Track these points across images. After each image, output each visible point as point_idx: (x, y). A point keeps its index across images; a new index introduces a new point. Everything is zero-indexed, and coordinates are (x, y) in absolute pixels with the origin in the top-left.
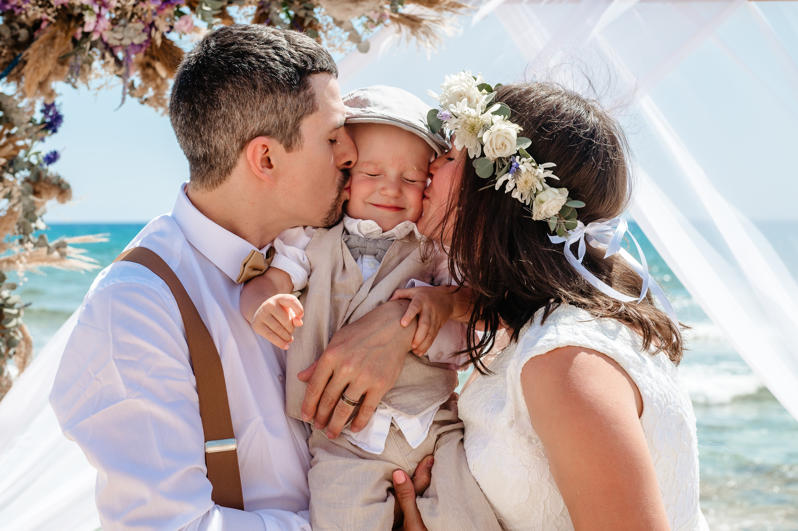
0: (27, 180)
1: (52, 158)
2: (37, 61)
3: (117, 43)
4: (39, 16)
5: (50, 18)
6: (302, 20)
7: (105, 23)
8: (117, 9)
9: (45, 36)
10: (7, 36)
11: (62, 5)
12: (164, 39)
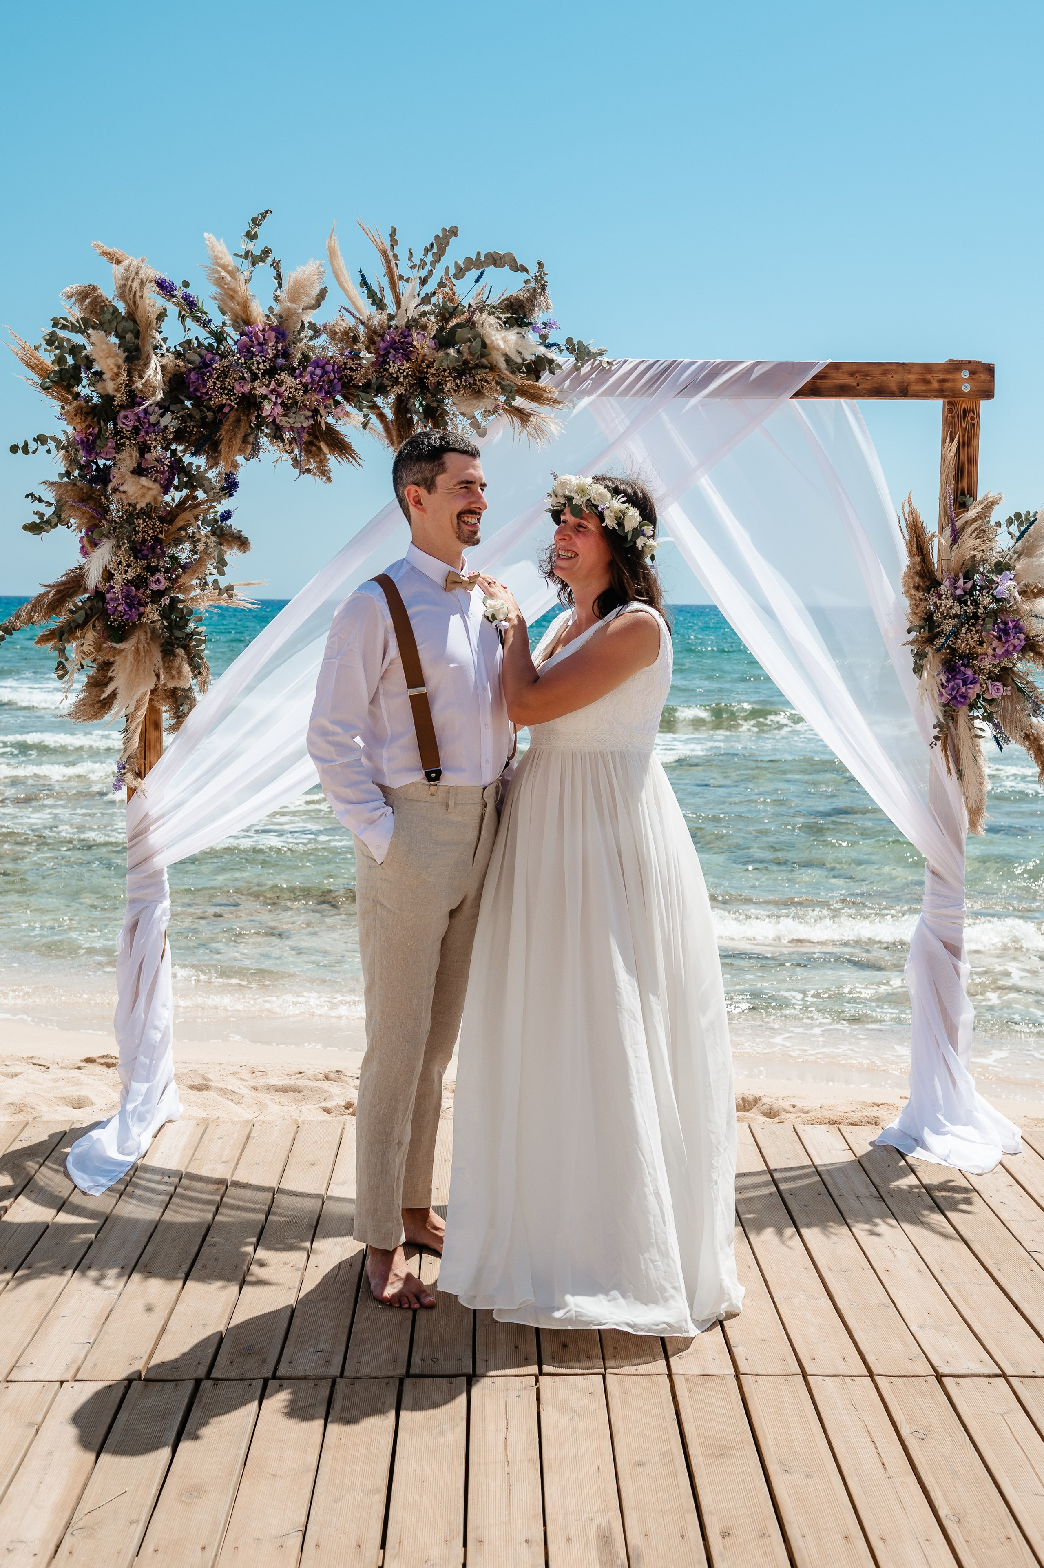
0: (214, 533)
1: (227, 516)
2: (230, 440)
3: (288, 426)
4: (225, 401)
5: (233, 404)
6: (436, 409)
7: (279, 410)
8: (289, 398)
9: (231, 420)
10: (197, 417)
11: (243, 393)
12: (326, 423)
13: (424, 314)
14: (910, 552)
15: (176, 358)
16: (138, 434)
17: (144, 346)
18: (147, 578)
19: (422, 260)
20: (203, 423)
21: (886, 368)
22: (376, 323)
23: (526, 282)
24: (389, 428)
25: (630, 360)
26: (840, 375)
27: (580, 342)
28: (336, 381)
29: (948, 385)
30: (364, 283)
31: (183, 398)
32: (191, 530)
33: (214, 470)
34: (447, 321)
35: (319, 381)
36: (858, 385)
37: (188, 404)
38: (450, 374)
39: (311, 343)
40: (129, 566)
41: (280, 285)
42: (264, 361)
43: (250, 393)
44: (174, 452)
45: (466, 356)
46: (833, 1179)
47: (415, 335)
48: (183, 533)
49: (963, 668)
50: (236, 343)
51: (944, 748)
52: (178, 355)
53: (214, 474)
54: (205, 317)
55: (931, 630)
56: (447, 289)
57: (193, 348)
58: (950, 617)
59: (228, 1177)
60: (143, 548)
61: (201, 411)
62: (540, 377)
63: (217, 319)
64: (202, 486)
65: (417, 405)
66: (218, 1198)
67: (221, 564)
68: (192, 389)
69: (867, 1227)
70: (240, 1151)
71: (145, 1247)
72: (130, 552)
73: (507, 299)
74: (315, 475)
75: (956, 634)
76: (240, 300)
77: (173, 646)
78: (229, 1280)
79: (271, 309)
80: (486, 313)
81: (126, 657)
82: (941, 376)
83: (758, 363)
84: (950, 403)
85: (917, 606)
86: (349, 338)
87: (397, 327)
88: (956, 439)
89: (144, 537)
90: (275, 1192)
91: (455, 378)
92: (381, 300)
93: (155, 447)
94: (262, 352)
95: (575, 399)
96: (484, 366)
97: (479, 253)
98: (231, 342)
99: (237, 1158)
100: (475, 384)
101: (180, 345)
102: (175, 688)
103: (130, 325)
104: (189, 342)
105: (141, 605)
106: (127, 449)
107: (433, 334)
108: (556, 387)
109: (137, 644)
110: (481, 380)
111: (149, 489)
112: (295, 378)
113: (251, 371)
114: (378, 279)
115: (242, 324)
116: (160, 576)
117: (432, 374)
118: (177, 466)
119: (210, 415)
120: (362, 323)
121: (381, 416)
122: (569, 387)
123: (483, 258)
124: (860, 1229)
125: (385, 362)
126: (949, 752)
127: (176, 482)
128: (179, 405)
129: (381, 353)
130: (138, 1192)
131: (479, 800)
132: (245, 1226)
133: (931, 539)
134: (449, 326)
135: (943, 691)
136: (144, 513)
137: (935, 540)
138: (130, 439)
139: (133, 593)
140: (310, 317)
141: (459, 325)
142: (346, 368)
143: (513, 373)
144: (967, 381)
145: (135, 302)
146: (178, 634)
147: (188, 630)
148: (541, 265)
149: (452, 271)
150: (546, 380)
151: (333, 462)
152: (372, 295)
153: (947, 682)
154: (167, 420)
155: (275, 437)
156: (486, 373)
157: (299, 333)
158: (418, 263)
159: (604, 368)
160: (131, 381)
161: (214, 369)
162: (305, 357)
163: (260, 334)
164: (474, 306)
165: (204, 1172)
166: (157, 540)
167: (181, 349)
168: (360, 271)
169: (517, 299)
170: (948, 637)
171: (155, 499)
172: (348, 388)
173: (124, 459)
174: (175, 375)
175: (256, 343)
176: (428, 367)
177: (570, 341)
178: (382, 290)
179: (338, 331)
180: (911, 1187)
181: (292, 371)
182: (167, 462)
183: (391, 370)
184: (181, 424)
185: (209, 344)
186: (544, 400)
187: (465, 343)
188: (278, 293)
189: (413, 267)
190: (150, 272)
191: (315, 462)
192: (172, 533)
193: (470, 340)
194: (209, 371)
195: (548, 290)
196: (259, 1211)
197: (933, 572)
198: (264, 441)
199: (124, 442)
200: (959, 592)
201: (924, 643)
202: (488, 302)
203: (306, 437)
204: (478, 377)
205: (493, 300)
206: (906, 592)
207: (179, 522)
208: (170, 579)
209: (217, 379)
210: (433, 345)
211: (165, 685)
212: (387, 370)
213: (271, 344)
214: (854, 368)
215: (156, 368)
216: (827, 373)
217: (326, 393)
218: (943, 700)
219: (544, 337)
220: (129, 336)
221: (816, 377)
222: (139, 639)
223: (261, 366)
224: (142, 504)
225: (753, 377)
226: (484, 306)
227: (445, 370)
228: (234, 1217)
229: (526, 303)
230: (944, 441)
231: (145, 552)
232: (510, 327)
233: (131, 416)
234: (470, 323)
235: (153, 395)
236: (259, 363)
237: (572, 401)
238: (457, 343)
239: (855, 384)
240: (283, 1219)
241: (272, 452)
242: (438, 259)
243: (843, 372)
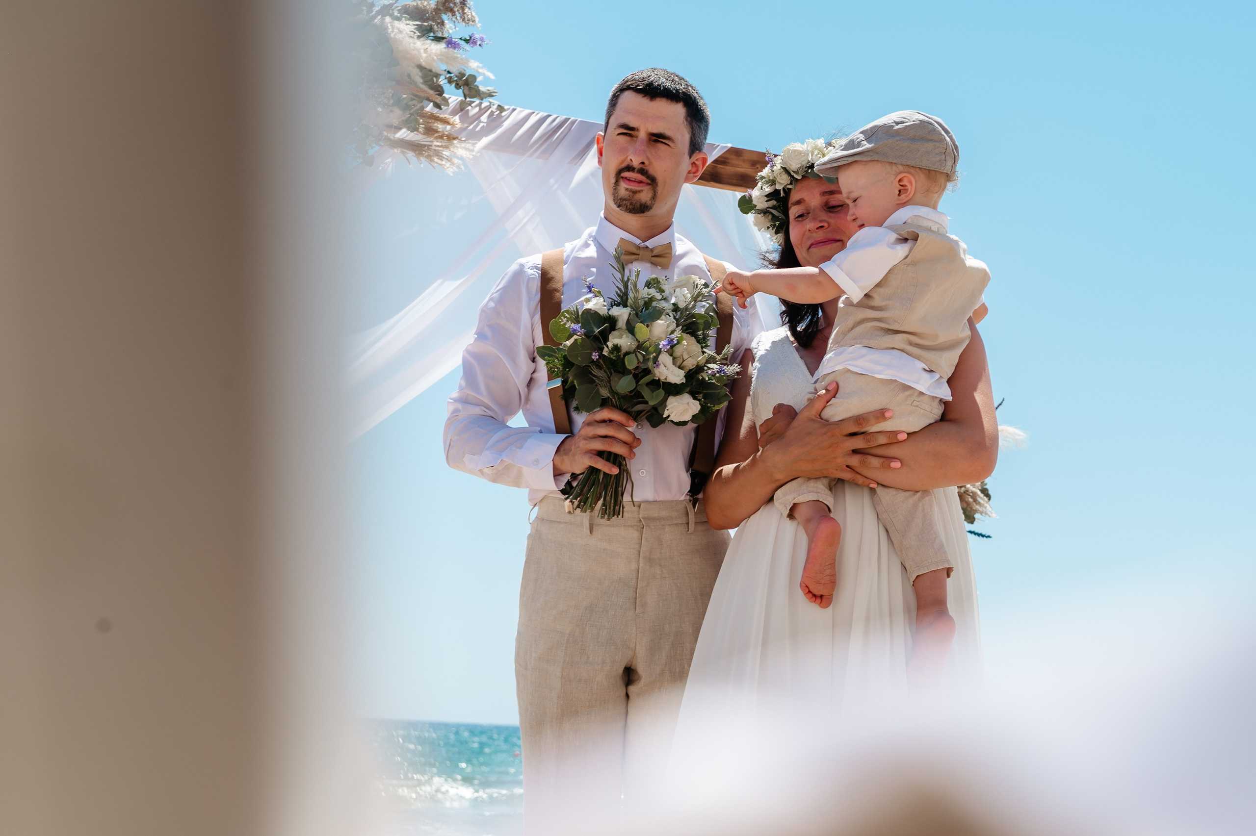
25: (520, 109)
26: (741, 163)
27: (471, 78)
159: (494, 112)
214: (755, 158)
221: (718, 161)
243: (744, 161)
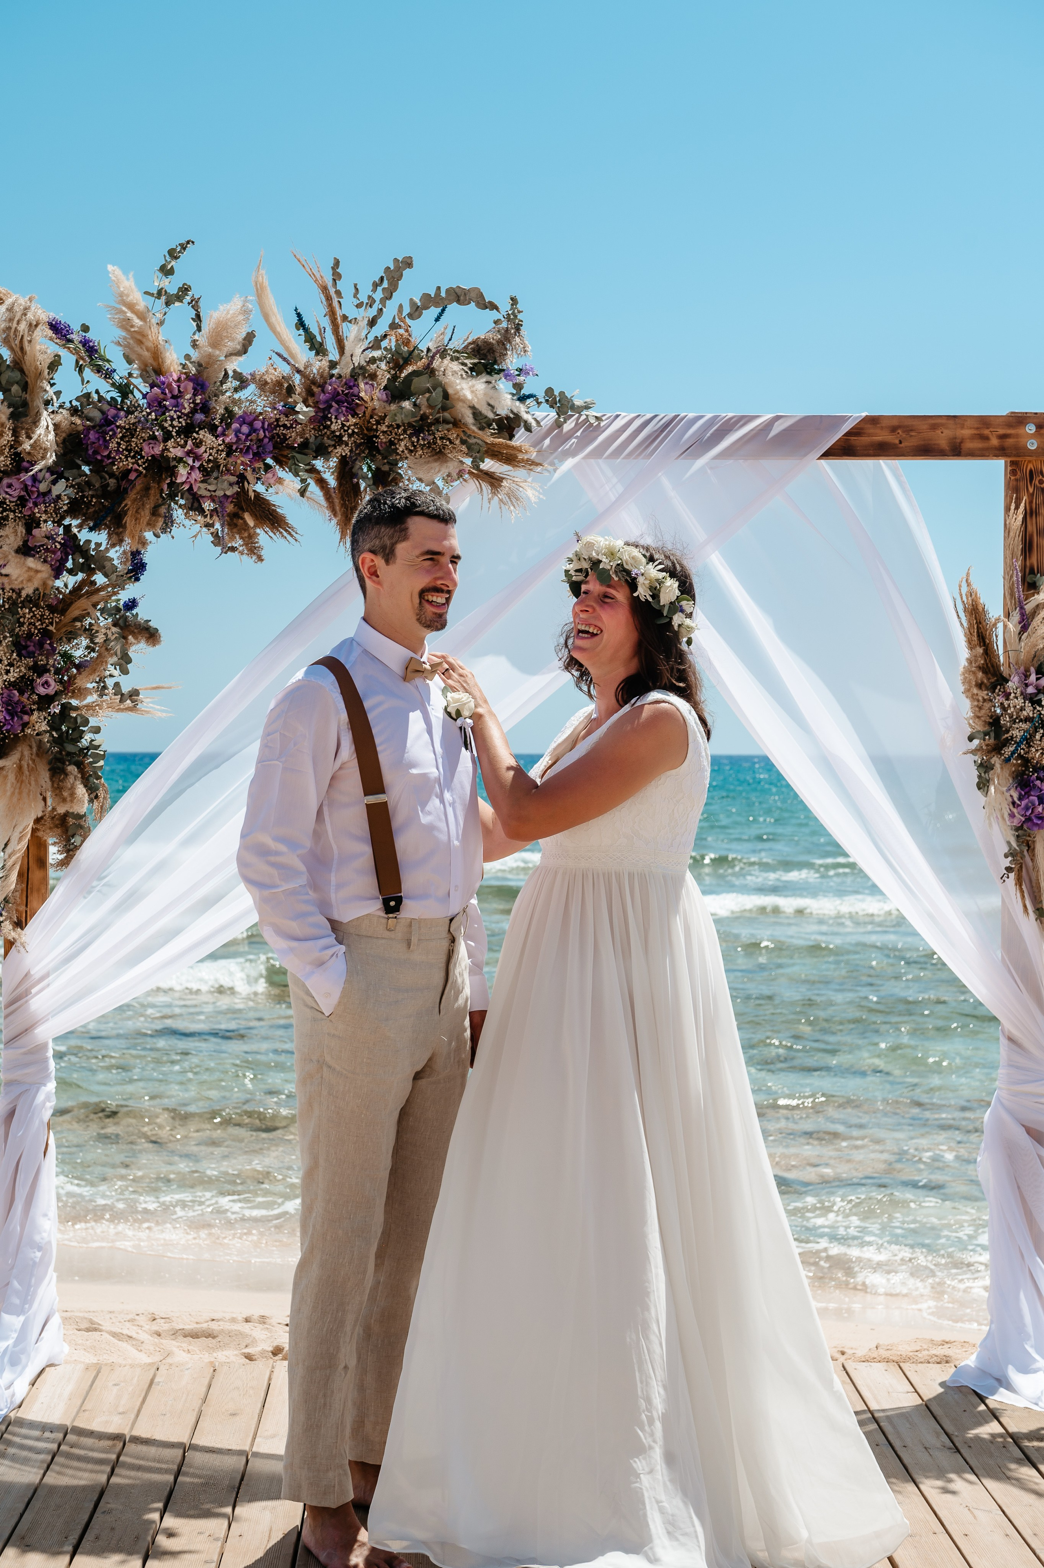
0: (115, 624)
1: (132, 604)
2: (137, 512)
3: (208, 494)
4: (131, 465)
5: (141, 468)
6: (387, 474)
7: (197, 475)
8: (209, 461)
9: (138, 486)
10: (97, 485)
11: (153, 456)
12: (254, 491)
13: (373, 360)
14: (969, 642)
15: (72, 415)
16: (24, 506)
17: (32, 401)
18: (33, 680)
19: (369, 297)
20: (104, 492)
21: (935, 422)
22: (315, 371)
23: (496, 322)
24: (331, 496)
25: (623, 414)
26: (878, 431)
27: (562, 393)
28: (266, 440)
29: (1010, 441)
30: (301, 324)
31: (79, 462)
32: (89, 620)
33: (117, 548)
34: (401, 368)
35: (246, 440)
36: (901, 442)
37: (86, 469)
38: (405, 431)
39: (236, 396)
40: (11, 665)
41: (199, 329)
42: (179, 417)
43: (162, 455)
44: (68, 528)
45: (424, 410)
46: (894, 1427)
47: (362, 385)
48: (78, 624)
49: (1038, 783)
50: (145, 396)
51: (1019, 882)
52: (74, 411)
53: (118, 554)
54: (108, 366)
55: (997, 737)
56: (401, 331)
57: (93, 403)
58: (1021, 721)
59: (126, 1431)
60: (29, 643)
61: (102, 478)
62: (514, 436)
63: (121, 369)
64: (102, 569)
65: (365, 470)
66: (114, 1457)
67: (124, 661)
68: (90, 452)
69: (939, 1483)
70: (141, 1399)
71: (22, 1515)
72: (13, 649)
73: (473, 342)
74: (242, 553)
75: (1028, 740)
76: (150, 345)
77: (64, 763)
78: (130, 1552)
79: (187, 357)
80: (448, 358)
81: (6, 777)
82: (1001, 431)
83: (778, 418)
84: (1013, 463)
85: (980, 708)
86: (282, 388)
87: (340, 376)
88: (1023, 505)
89: (30, 630)
90: (185, 1448)
91: (410, 436)
92: (321, 344)
93: (45, 521)
94: (176, 406)
95: (556, 461)
96: (446, 421)
97: (439, 288)
98: (138, 395)
99: (137, 1408)
100: (435, 443)
101: (77, 399)
102: (66, 815)
103: (17, 375)
104: (88, 395)
105: (26, 713)
106: (11, 523)
107: (383, 384)
108: (534, 446)
109: (20, 760)
110: (442, 438)
111: (37, 571)
112: (217, 437)
113: (163, 428)
114: (317, 319)
115: (152, 374)
116: (49, 677)
117: (384, 432)
118: (71, 544)
119: (112, 482)
120: (299, 371)
121: (322, 483)
122: (549, 446)
123: (443, 294)
124: (930, 1486)
125: (326, 418)
126: (1024, 887)
127: (69, 564)
128: (75, 471)
129: (321, 406)
130: (11, 1451)
131: (445, 934)
132: (149, 1489)
133: (995, 625)
134: (403, 375)
135: (1015, 810)
136: (30, 601)
137: (1000, 626)
138: (14, 512)
139: (16, 699)
140: (234, 365)
141: (415, 373)
142: (278, 426)
143: (482, 428)
144: (1032, 436)
145: (22, 349)
146: (70, 748)
147: (84, 742)
148: (514, 301)
149: (407, 310)
150: (521, 438)
151: (264, 537)
152: (310, 338)
153: (1020, 799)
154: (60, 488)
155: (191, 509)
156: (448, 430)
157: (222, 383)
158: (366, 301)
159: (591, 424)
160: (17, 442)
161: (118, 427)
162: (229, 412)
163: (174, 385)
164: (434, 350)
165: (96, 1425)
166: (46, 634)
167: (78, 404)
168: (296, 310)
169: (486, 342)
170: (1018, 744)
171: (45, 584)
172: (280, 449)
173: (7, 536)
174: (70, 435)
175: (169, 395)
176: (378, 423)
177: (549, 391)
178: (322, 331)
179: (269, 381)
180: (994, 1436)
181: (213, 429)
182: (59, 539)
183: (334, 427)
184: (77, 493)
185: (112, 398)
186: (519, 462)
187: (423, 394)
188: (196, 337)
189: (359, 306)
190: (41, 313)
191: (241, 538)
192: (65, 625)
193: (428, 391)
194: (112, 430)
195: (524, 331)
196: (167, 1471)
197: (998, 667)
198: (178, 514)
199: (8, 516)
200: (1031, 690)
201: (989, 752)
202: (450, 346)
203: (230, 508)
204: (438, 435)
205: (457, 343)
206: (967, 691)
207: (74, 612)
208: (61, 681)
209: (122, 438)
210: (384, 397)
211: (54, 809)
212: (328, 427)
213: (188, 396)
214: (895, 423)
215: (47, 427)
216: (862, 429)
217: (255, 455)
218: (1016, 822)
219: (518, 386)
220: (15, 389)
221: (849, 434)
222: (22, 755)
223: (175, 423)
224: (28, 590)
225: (773, 433)
226: (445, 350)
227: (398, 427)
228: (135, 1478)
229: (496, 346)
230: (1007, 509)
231: (31, 648)
232: (477, 375)
233: (16, 485)
234: (429, 371)
235: (43, 458)
236: (172, 419)
237: (552, 464)
238: (413, 395)
239: (897, 442)
240: (196, 1480)
241: (188, 527)
242: (389, 295)
243: (882, 428)
